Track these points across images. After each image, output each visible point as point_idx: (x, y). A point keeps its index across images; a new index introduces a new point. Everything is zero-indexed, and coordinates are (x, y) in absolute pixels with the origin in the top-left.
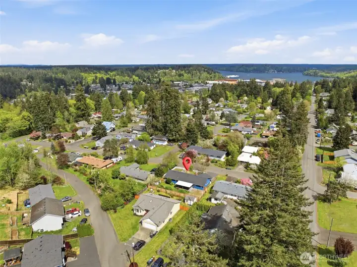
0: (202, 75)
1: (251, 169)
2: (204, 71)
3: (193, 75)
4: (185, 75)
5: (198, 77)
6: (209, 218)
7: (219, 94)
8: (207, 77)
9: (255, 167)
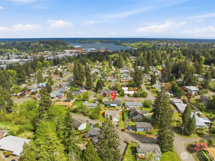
0: (60, 46)
1: (131, 96)
2: (61, 44)
3: (54, 46)
4: (50, 46)
5: (58, 48)
6: (133, 113)
7: (84, 60)
8: (63, 48)
9: (132, 95)
